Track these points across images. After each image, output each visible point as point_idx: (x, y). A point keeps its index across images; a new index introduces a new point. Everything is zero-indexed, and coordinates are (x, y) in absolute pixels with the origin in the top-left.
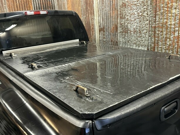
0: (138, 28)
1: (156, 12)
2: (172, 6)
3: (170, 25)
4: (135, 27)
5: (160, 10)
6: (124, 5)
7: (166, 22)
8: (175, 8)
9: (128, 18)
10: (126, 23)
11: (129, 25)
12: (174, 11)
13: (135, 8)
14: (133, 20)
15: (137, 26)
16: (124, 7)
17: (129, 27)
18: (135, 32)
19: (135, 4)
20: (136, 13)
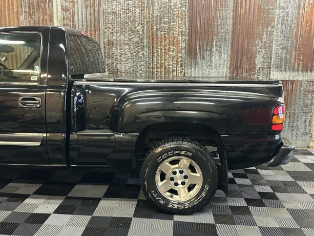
0: (132, 68)
1: (153, 53)
2: (169, 48)
3: (168, 65)
4: (126, 68)
5: (157, 51)
6: (110, 43)
7: (164, 63)
8: (173, 51)
9: (117, 58)
10: (115, 64)
11: (119, 65)
12: (171, 53)
13: (127, 47)
14: (124, 60)
15: (130, 66)
16: (111, 46)
17: (119, 68)
18: (128, 73)
19: (127, 44)
20: (128, 53)
